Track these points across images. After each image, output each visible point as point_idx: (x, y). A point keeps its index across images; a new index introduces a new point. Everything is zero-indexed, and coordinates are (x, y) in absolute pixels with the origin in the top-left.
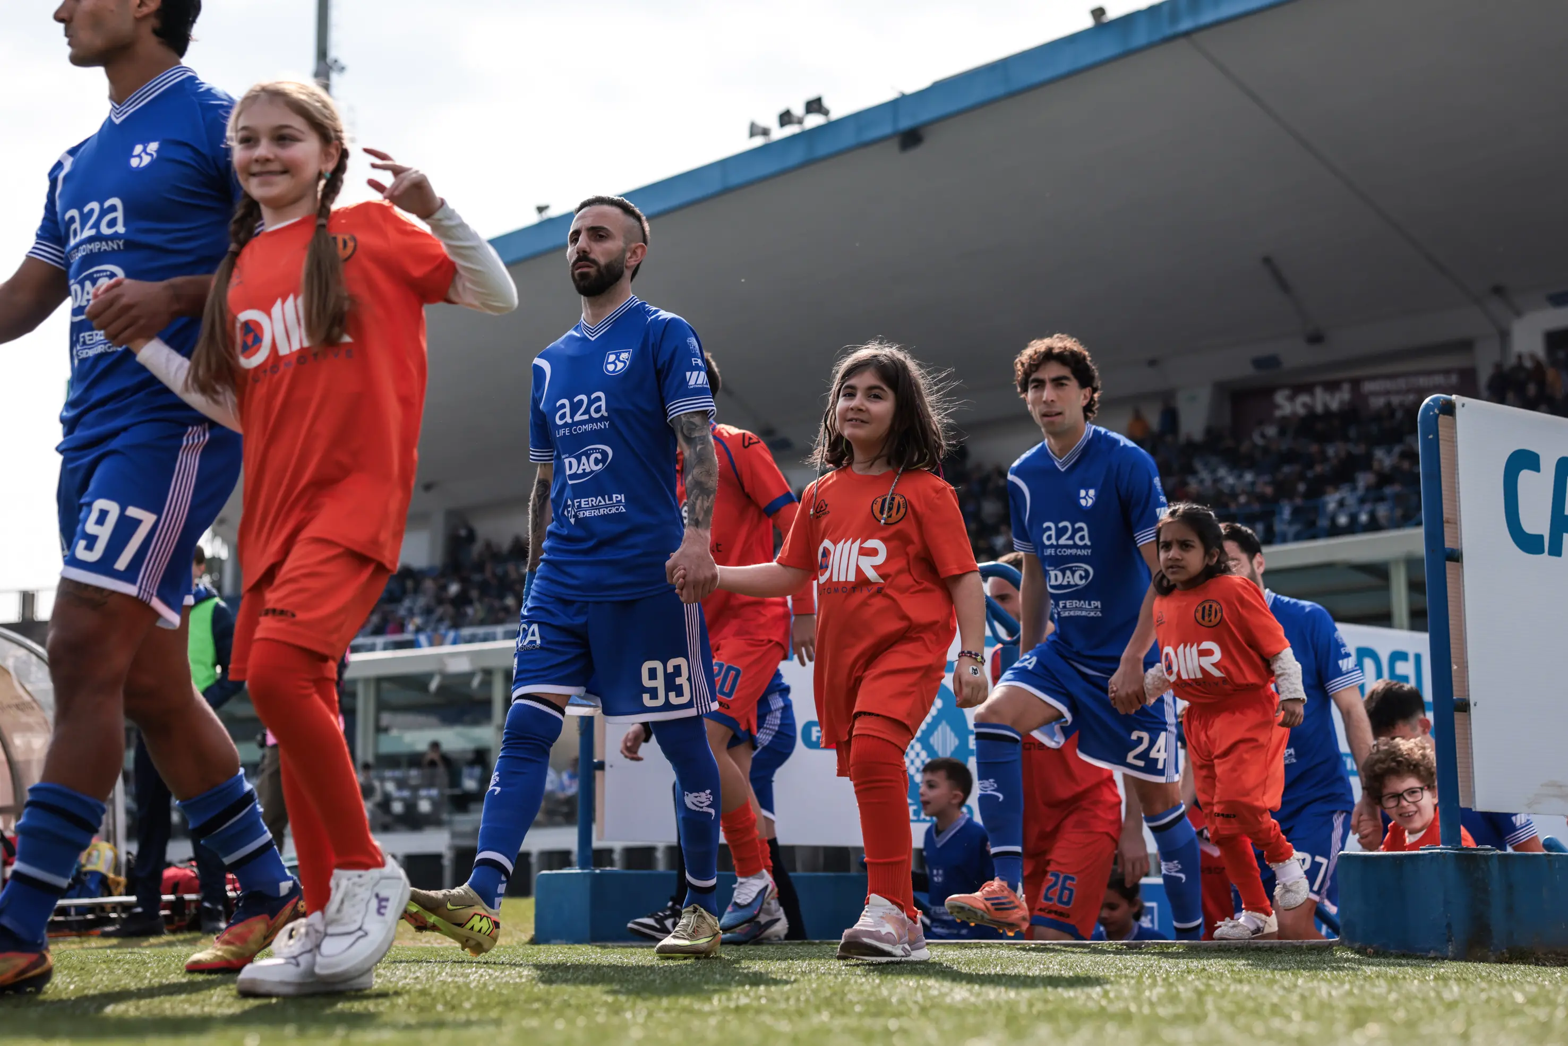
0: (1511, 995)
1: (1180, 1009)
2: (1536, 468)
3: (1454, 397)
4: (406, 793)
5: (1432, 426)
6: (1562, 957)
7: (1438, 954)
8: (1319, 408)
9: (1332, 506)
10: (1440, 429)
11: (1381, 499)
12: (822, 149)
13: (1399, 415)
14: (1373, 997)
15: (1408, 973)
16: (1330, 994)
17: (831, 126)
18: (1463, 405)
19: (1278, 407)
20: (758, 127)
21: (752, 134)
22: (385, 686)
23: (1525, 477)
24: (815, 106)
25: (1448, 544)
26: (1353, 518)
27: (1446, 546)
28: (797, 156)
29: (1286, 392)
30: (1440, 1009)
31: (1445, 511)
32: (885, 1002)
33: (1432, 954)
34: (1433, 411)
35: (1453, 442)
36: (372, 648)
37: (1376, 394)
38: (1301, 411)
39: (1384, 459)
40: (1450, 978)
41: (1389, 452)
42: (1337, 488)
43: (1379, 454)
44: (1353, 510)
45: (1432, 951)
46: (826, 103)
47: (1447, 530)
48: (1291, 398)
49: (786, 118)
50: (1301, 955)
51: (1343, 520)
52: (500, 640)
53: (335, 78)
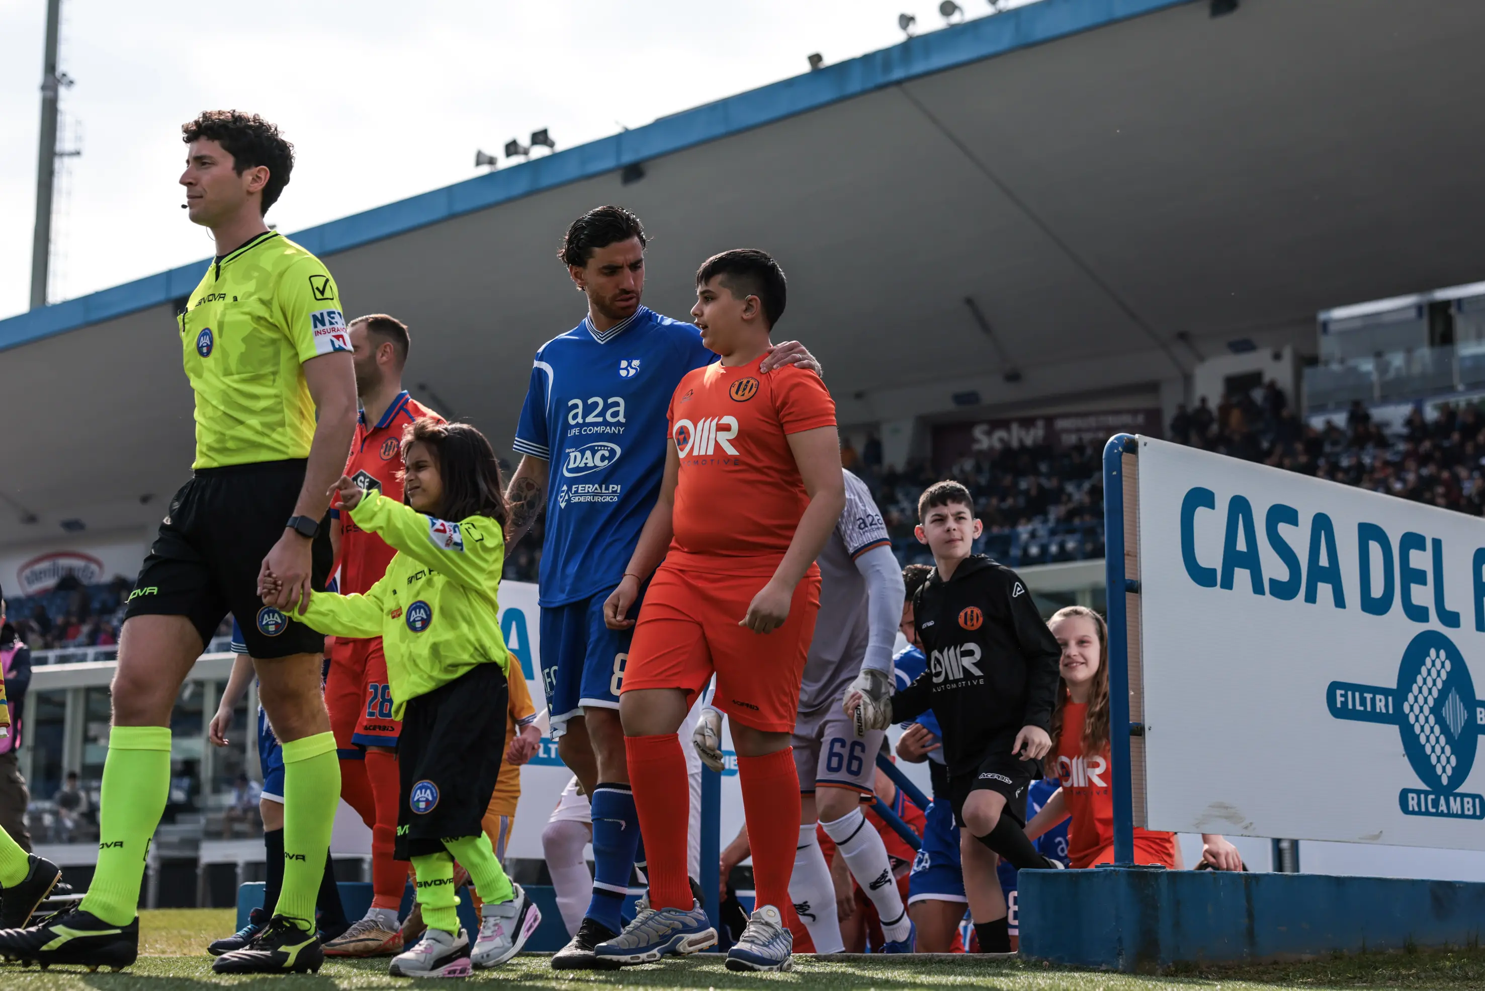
2: (1212, 506)
3: (1137, 436)
5: (1116, 464)
6: (1223, 971)
7: (1110, 967)
8: (1015, 444)
9: (1024, 536)
10: (1123, 466)
11: (1071, 531)
12: (547, 179)
13: (1089, 451)
15: (1079, 986)
17: (556, 157)
18: (1145, 444)
19: (977, 441)
20: (484, 155)
21: (478, 163)
23: (1201, 514)
24: (541, 137)
25: (1128, 576)
26: (1044, 549)
27: (1126, 578)
28: (522, 185)
29: (985, 427)
31: (1126, 544)
33: (1104, 967)
34: (1117, 449)
35: (1135, 479)
36: (83, 659)
37: (1068, 431)
38: (997, 445)
39: (1078, 493)
41: (1079, 487)
42: (1029, 520)
43: (1070, 488)
44: (1044, 541)
45: (1103, 964)
46: (552, 135)
47: (1128, 561)
48: (989, 433)
49: (512, 149)
50: (981, 967)
51: (1034, 550)
52: (213, 652)
53: (63, 91)
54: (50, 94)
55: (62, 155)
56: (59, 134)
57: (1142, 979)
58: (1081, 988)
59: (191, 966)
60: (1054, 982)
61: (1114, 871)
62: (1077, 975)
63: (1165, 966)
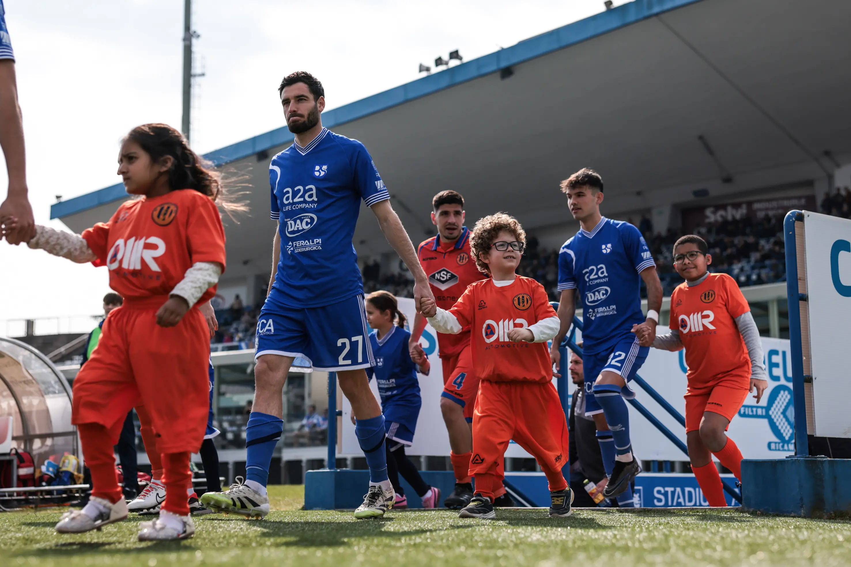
0: (835, 536)
1: (656, 545)
3: (803, 211)
4: (235, 429)
5: (791, 227)
7: (796, 514)
8: (730, 218)
9: (737, 271)
10: (796, 229)
11: (764, 267)
12: (459, 78)
13: (773, 221)
14: (761, 537)
15: (779, 525)
16: (737, 536)
17: (463, 66)
18: (808, 216)
19: (707, 217)
20: (424, 66)
21: (421, 70)
22: (223, 370)
23: (842, 255)
24: (455, 55)
25: (800, 291)
26: (748, 277)
27: (799, 293)
28: (444, 83)
29: (711, 209)
30: (797, 544)
31: (798, 273)
32: (495, 541)
33: (793, 514)
34: (792, 219)
35: (803, 236)
36: (216, 350)
37: (760, 210)
38: (719, 219)
39: (766, 245)
40: (802, 528)
41: (768, 242)
42: (739, 261)
43: (762, 242)
44: (749, 273)
45: (792, 513)
46: (461, 53)
47: (800, 283)
48: (714, 213)
49: (439, 62)
51: (743, 278)
53: (194, 41)
54: (187, 43)
55: (195, 76)
56: (193, 65)
57: (815, 521)
58: (781, 526)
59: (282, 516)
60: (764, 523)
61: (797, 460)
62: (777, 519)
63: (829, 513)
